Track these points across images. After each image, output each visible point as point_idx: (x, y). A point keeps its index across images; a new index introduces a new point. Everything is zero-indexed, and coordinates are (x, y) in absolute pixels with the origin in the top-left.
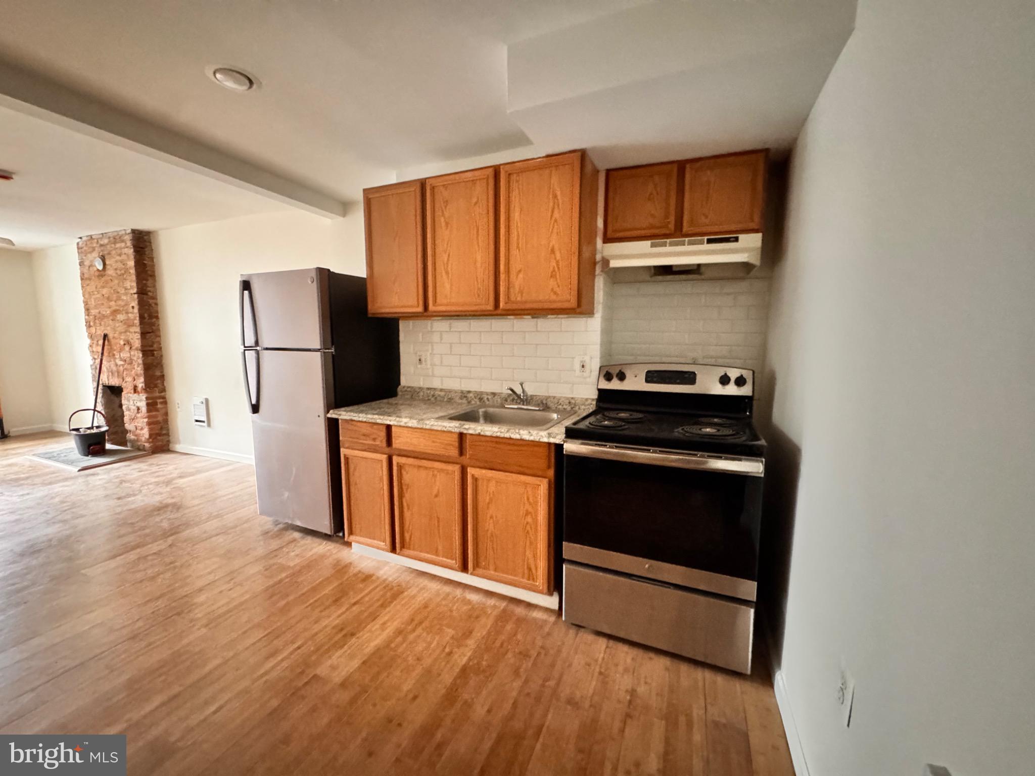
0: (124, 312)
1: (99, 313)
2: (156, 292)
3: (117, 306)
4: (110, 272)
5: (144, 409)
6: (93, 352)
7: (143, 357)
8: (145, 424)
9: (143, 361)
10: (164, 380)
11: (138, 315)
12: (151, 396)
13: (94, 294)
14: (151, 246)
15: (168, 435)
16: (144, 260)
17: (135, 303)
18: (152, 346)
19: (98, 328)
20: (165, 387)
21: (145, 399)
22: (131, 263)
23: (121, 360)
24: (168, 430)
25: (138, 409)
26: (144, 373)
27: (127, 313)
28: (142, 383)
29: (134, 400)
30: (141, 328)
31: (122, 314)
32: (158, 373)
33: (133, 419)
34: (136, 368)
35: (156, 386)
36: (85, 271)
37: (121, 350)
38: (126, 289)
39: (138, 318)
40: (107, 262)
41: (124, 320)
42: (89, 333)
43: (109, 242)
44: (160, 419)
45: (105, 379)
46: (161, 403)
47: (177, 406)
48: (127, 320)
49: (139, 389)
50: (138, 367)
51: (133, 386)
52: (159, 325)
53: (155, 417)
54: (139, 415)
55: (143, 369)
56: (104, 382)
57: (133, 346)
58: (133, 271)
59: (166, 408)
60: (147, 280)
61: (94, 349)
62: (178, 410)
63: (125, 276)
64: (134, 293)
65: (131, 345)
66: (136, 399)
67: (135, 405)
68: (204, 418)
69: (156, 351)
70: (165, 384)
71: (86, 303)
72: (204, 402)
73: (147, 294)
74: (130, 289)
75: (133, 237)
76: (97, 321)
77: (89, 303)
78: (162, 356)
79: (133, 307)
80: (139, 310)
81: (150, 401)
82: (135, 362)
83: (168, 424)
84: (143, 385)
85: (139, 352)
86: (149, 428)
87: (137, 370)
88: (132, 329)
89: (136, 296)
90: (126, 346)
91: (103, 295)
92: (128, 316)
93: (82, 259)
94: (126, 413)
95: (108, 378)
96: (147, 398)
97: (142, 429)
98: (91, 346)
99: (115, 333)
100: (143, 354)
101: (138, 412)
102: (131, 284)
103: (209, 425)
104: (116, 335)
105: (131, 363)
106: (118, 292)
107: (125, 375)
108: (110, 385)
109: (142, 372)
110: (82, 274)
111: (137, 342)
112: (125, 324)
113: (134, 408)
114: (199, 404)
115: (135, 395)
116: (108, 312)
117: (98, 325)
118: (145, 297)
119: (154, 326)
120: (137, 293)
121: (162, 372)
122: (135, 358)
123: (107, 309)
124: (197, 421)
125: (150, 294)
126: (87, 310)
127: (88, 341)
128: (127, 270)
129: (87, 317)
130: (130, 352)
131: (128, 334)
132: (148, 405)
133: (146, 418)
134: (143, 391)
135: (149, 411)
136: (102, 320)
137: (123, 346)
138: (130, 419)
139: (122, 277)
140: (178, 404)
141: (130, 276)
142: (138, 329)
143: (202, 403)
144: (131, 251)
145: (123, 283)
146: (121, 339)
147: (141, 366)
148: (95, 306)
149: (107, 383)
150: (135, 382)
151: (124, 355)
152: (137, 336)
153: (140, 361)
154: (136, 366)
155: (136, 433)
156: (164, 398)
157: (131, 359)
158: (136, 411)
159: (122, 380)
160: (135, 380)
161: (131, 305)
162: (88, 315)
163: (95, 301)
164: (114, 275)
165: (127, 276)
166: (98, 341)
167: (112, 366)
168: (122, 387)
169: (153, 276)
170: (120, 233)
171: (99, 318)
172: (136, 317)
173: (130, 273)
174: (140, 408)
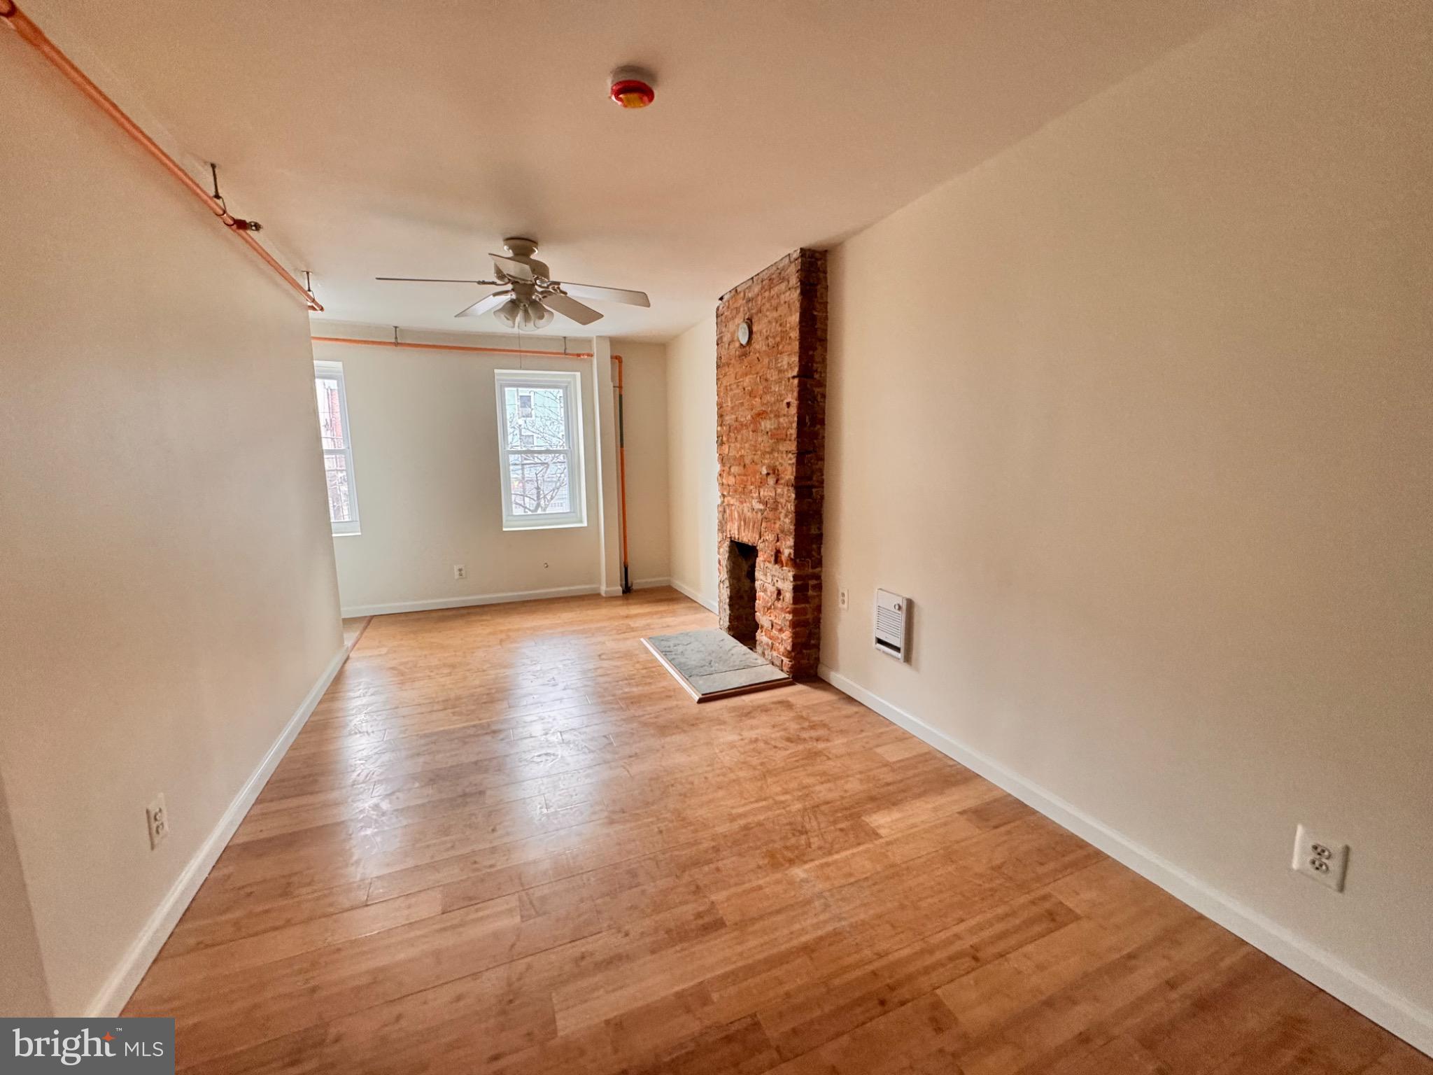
0: (772, 415)
1: (736, 420)
2: (825, 372)
3: (763, 404)
4: (759, 345)
5: (788, 596)
6: (723, 484)
7: (796, 499)
8: (788, 623)
9: (796, 506)
10: (821, 544)
11: (796, 419)
12: (801, 573)
13: (731, 390)
14: (826, 278)
15: (817, 647)
16: (814, 309)
17: (792, 398)
18: (810, 478)
19: (732, 445)
20: (821, 557)
21: (792, 579)
22: (795, 318)
23: (760, 502)
24: (819, 639)
25: (779, 592)
26: (795, 530)
27: (777, 416)
28: (790, 547)
29: (773, 576)
30: (798, 442)
31: (770, 419)
32: (814, 531)
33: (769, 608)
34: (782, 519)
35: (810, 555)
36: (724, 352)
37: (762, 483)
38: (780, 371)
39: (795, 425)
40: (755, 329)
41: (771, 430)
42: (720, 455)
43: (763, 288)
44: (809, 616)
45: (734, 530)
46: (814, 587)
47: (841, 598)
48: (778, 428)
49: (784, 557)
50: (786, 516)
51: (775, 551)
52: (823, 437)
53: (804, 611)
54: (779, 605)
55: (794, 522)
56: (733, 536)
57: (782, 478)
58: (795, 334)
59: (820, 596)
60: (815, 349)
61: (724, 481)
62: (841, 605)
63: (780, 347)
64: (794, 377)
65: (778, 475)
66: (777, 574)
67: (774, 585)
68: (898, 641)
69: (816, 487)
70: (823, 553)
71: (720, 406)
72: (904, 607)
73: (812, 377)
74: (787, 370)
75: (803, 264)
76: (732, 435)
77: (724, 405)
78: (822, 497)
79: (788, 404)
80: (799, 408)
81: (799, 583)
82: (782, 508)
83: (819, 627)
84: (792, 551)
85: (791, 489)
86: (794, 633)
87: (784, 522)
88: (783, 447)
89: (796, 381)
90: (769, 477)
91: (744, 389)
92: (779, 423)
93: (722, 332)
94: (759, 594)
95: (739, 530)
96: (795, 578)
97: (781, 630)
98: (720, 475)
99: (755, 454)
100: (797, 495)
101: (778, 599)
102: (790, 361)
103: (908, 659)
104: (756, 457)
105: (775, 509)
106: (766, 380)
107: (763, 530)
108: (740, 541)
109: (792, 527)
110: (719, 358)
111: (789, 474)
112: (772, 436)
113: (773, 589)
114: (893, 609)
115: (777, 566)
116: (749, 417)
117: (734, 440)
118: (810, 382)
119: (817, 439)
120: (798, 376)
121: (820, 529)
122: (783, 501)
123: (747, 412)
124: (880, 641)
125: (817, 376)
126: (721, 416)
127: (717, 467)
128: (784, 335)
129: (719, 428)
130: (775, 488)
131: (776, 455)
132: (796, 589)
133: (789, 613)
134: (789, 563)
135: (796, 600)
136: (739, 431)
137: (765, 477)
138: (764, 607)
139: (775, 350)
140: (843, 595)
141: (789, 344)
142: (793, 446)
143: (900, 608)
144: (795, 295)
145: (777, 360)
146: (763, 464)
147: (791, 516)
148: (732, 408)
149: (737, 537)
150: (778, 544)
151: (766, 494)
152: (790, 459)
153: (791, 507)
154: (782, 516)
155: (772, 634)
156: (818, 577)
157: (776, 502)
158: (775, 596)
159: (757, 537)
160: (778, 541)
161: (786, 401)
162: (721, 425)
163: (731, 400)
164: (764, 348)
165: (783, 347)
166: (730, 468)
167: (746, 510)
168: (758, 548)
169: (823, 341)
170: (781, 266)
171: (736, 428)
172: (791, 423)
173: (790, 338)
174: (782, 592)
